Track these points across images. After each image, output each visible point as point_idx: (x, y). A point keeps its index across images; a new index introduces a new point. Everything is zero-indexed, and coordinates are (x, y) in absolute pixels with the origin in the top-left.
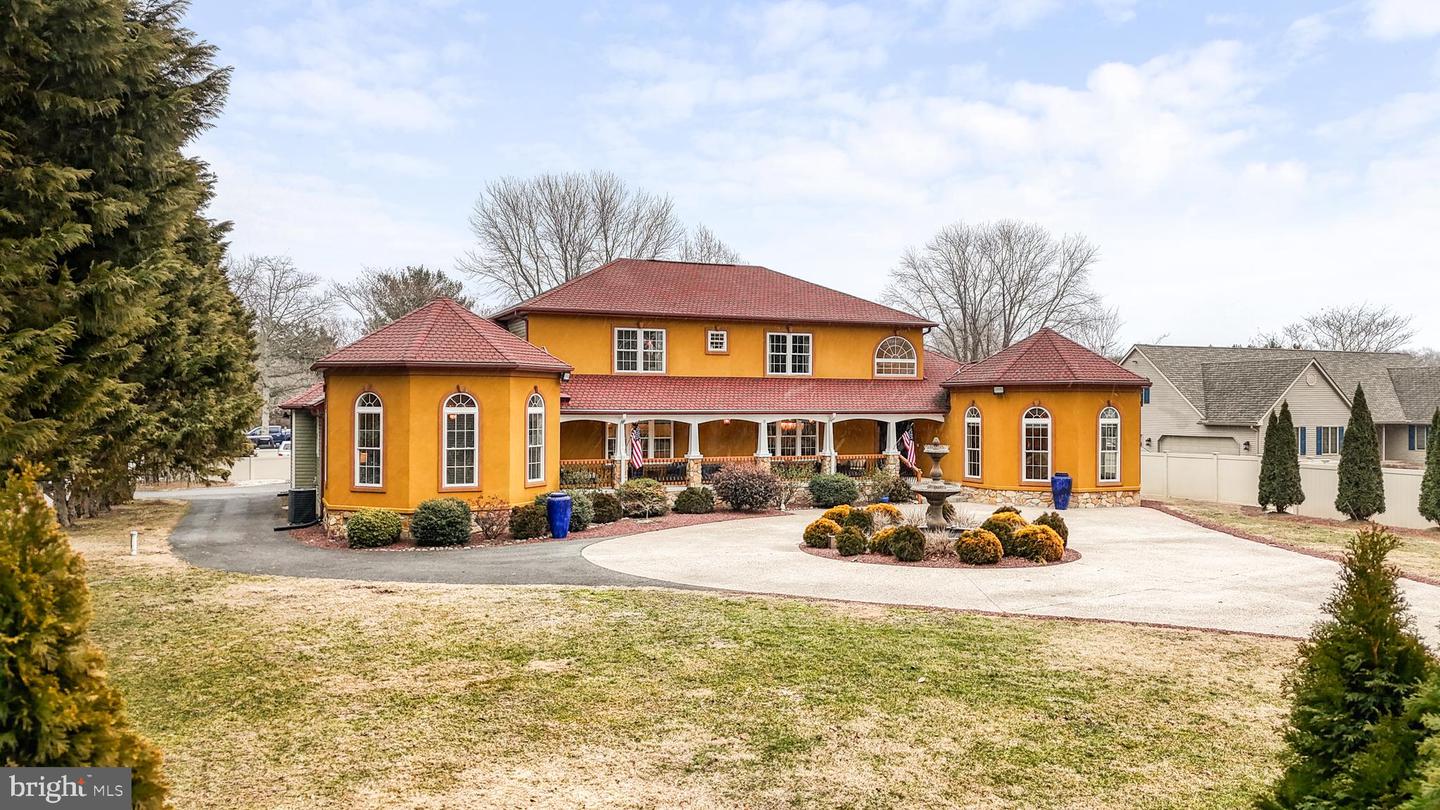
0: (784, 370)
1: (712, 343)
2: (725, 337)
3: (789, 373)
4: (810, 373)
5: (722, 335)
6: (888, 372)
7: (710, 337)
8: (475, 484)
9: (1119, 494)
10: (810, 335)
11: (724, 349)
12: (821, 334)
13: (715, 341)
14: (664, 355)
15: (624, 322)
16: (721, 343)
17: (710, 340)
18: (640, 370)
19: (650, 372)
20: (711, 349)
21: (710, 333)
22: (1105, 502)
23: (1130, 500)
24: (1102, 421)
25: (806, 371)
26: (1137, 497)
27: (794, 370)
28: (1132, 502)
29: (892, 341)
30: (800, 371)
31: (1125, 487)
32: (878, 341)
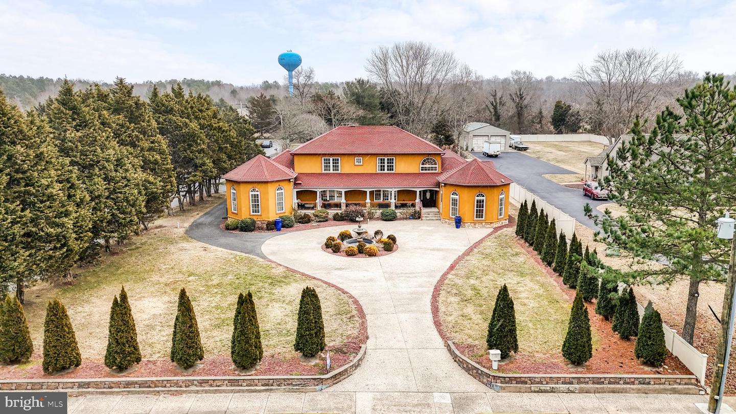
0: (384, 170)
2: (362, 160)
3: (386, 171)
4: (394, 171)
5: (360, 159)
6: (426, 170)
8: (260, 213)
9: (483, 224)
10: (394, 158)
11: (361, 164)
12: (398, 158)
13: (358, 161)
14: (340, 166)
15: (327, 156)
17: (356, 161)
18: (331, 171)
19: (335, 172)
20: (356, 164)
21: (356, 158)
22: (477, 226)
23: (488, 226)
24: (477, 198)
25: (393, 170)
26: (492, 225)
27: (388, 170)
28: (490, 226)
29: (428, 159)
30: (390, 170)
31: (486, 222)
32: (422, 159)
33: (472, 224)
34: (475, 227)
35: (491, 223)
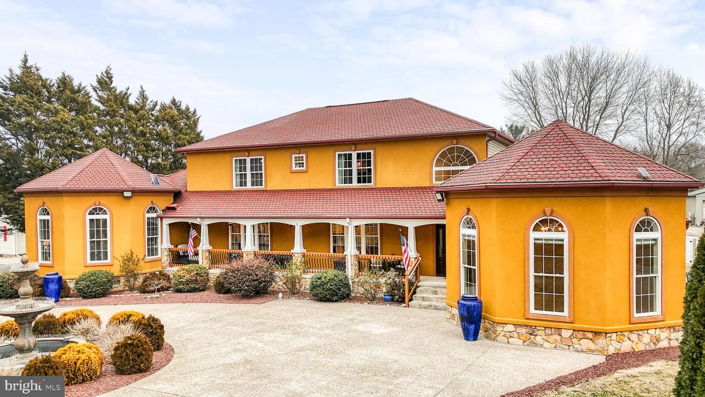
0: (351, 182)
1: (296, 164)
2: (304, 159)
3: (355, 184)
4: (372, 183)
5: (302, 157)
7: (293, 159)
9: (566, 334)
10: (373, 151)
11: (304, 168)
12: (382, 151)
13: (297, 162)
14: (264, 175)
15: (240, 154)
16: (303, 164)
17: (294, 162)
18: (249, 186)
19: (255, 188)
20: (294, 168)
21: (294, 156)
22: (539, 339)
23: (586, 344)
24: (533, 235)
25: (370, 181)
26: (601, 341)
27: (359, 182)
28: (592, 346)
29: (451, 150)
30: (365, 182)
31: (577, 326)
32: (437, 149)
33: (524, 331)
34: (536, 345)
35: (597, 333)
